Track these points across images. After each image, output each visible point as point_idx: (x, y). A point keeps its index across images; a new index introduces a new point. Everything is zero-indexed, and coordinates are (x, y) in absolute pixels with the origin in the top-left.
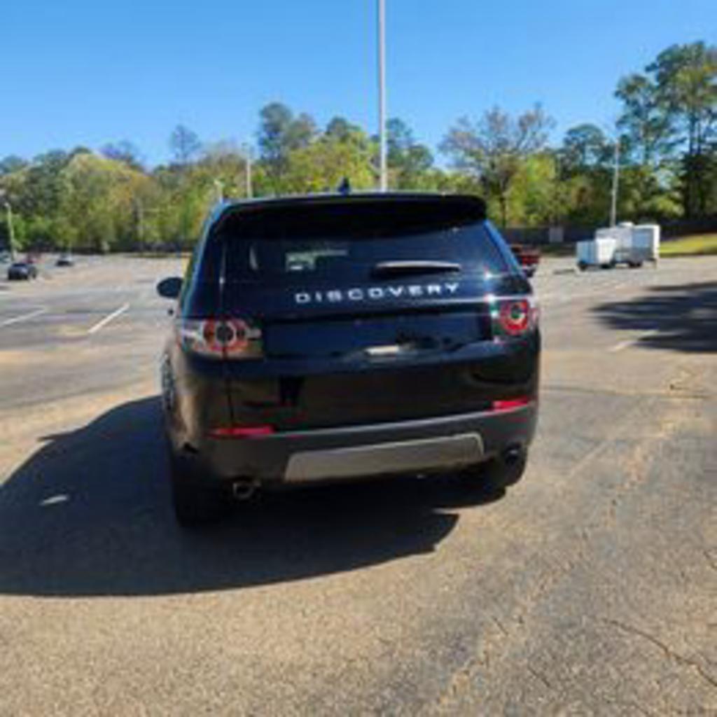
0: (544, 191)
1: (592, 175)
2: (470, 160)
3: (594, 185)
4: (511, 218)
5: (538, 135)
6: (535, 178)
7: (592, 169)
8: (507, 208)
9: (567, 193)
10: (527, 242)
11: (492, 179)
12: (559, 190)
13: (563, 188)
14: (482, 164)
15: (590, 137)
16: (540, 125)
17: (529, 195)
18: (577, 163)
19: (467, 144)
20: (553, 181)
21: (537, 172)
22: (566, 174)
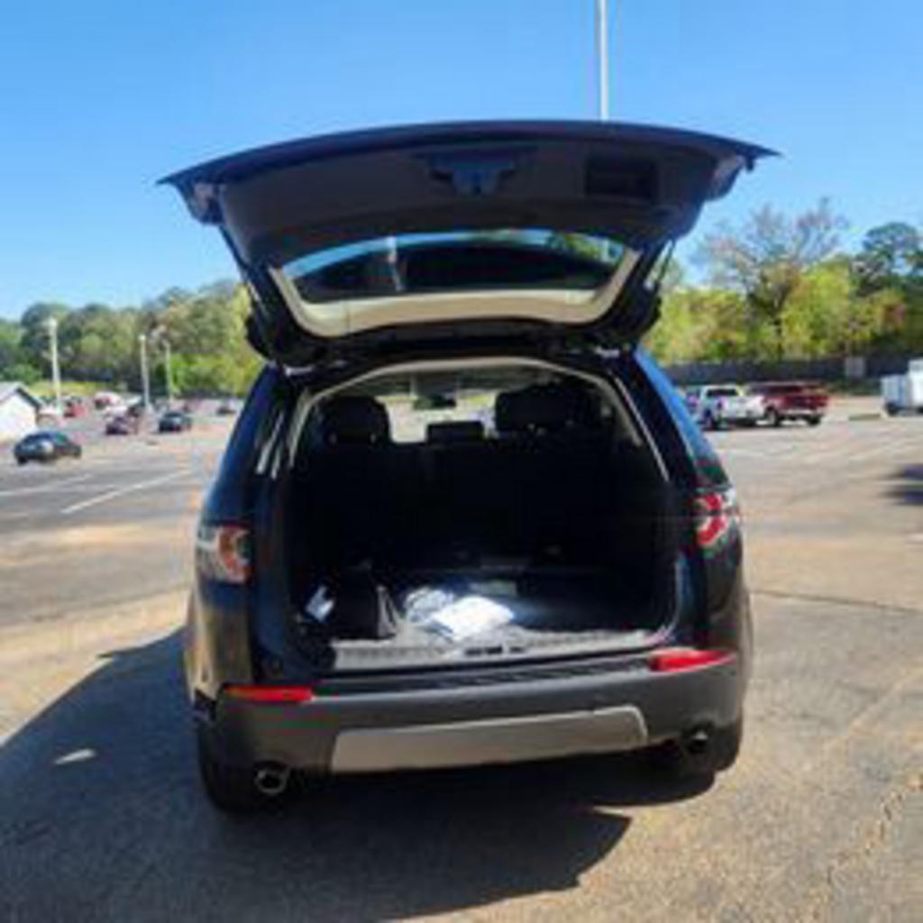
0: (835, 310)
1: (904, 288)
2: (732, 272)
3: (906, 300)
4: (791, 347)
5: (826, 240)
6: (824, 293)
7: (904, 281)
8: (784, 333)
9: (869, 312)
10: (813, 377)
11: (761, 295)
12: (857, 307)
13: (862, 306)
14: (749, 278)
15: (899, 239)
16: (828, 228)
17: (817, 316)
18: (882, 273)
19: (729, 253)
20: (849, 297)
21: (829, 286)
22: (866, 287)
